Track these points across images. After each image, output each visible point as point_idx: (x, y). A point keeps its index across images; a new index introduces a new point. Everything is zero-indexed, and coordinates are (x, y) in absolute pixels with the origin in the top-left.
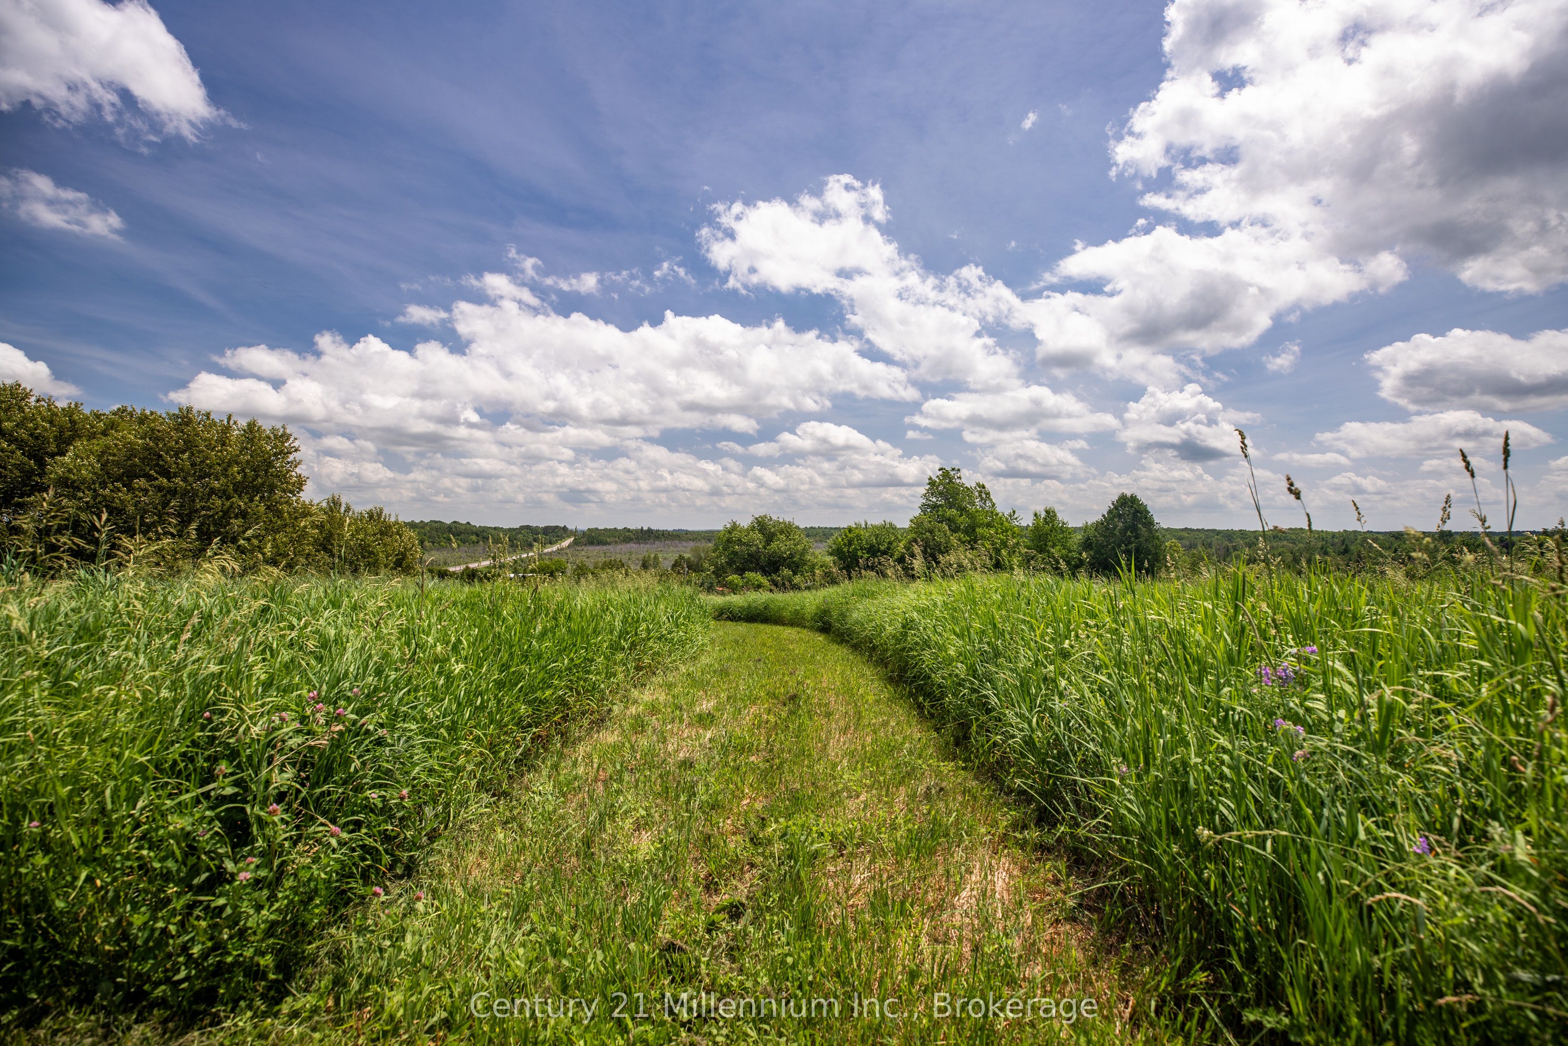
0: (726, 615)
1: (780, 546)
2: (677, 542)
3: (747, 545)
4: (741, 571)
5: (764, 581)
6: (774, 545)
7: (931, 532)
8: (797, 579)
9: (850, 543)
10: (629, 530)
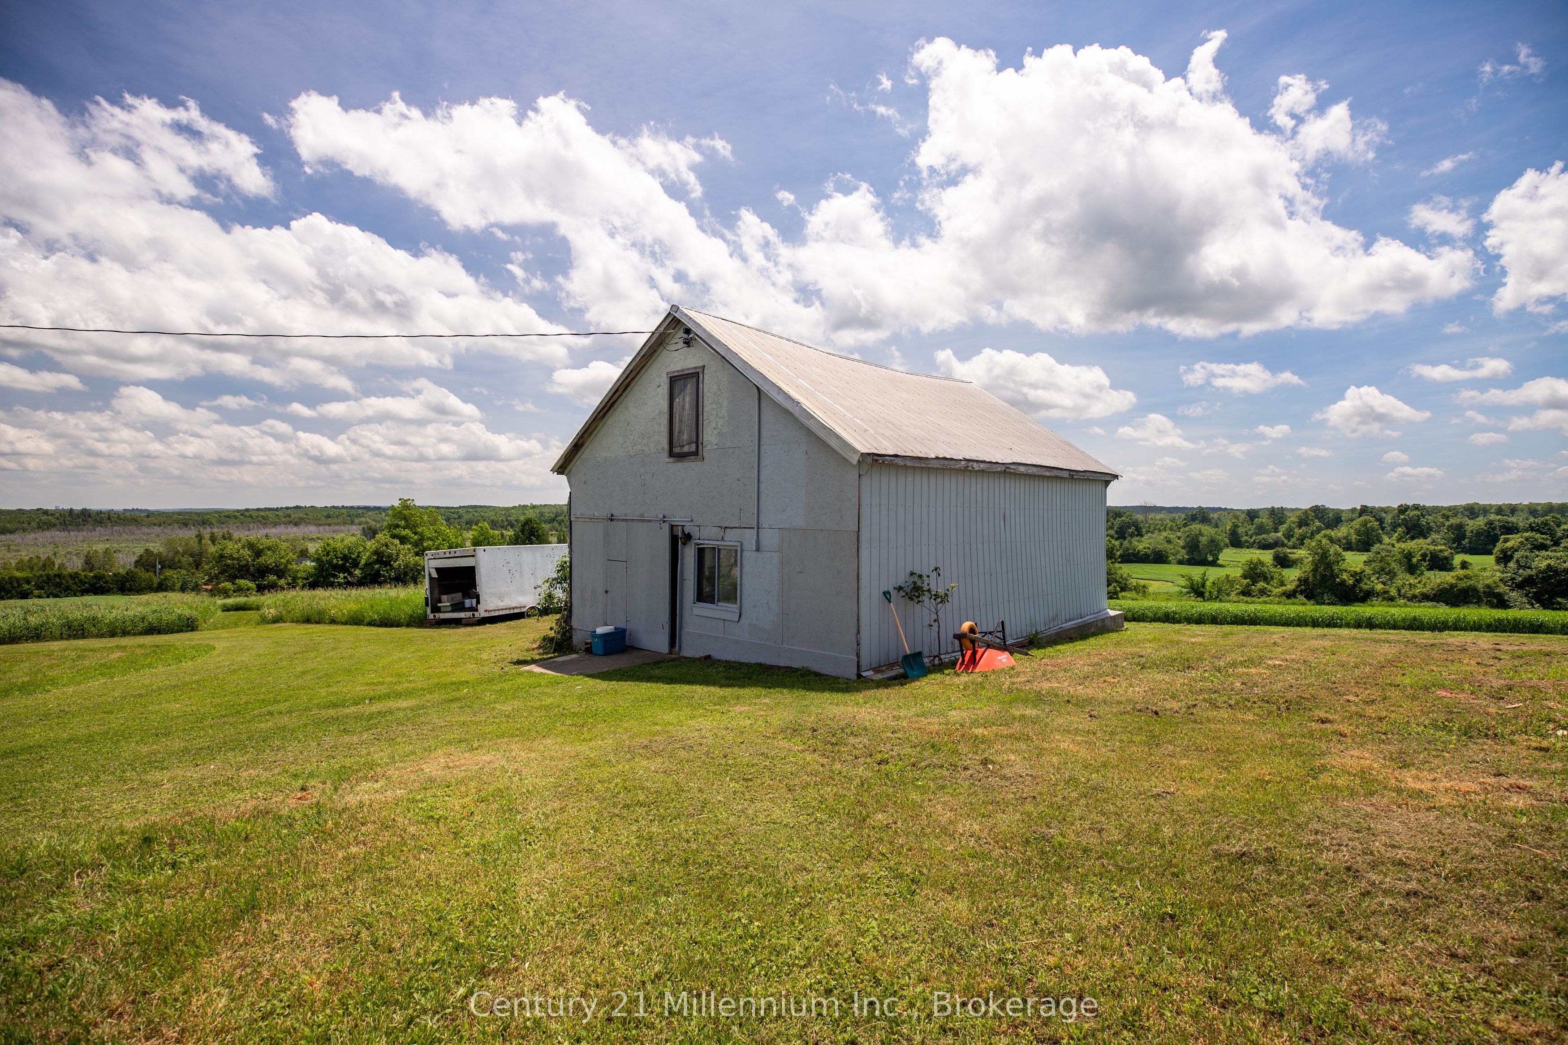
0: (226, 609)
1: (268, 559)
2: (133, 528)
3: (238, 559)
4: (232, 578)
5: (252, 585)
6: (262, 560)
7: (387, 546)
8: (282, 582)
9: (328, 555)
10: (46, 512)
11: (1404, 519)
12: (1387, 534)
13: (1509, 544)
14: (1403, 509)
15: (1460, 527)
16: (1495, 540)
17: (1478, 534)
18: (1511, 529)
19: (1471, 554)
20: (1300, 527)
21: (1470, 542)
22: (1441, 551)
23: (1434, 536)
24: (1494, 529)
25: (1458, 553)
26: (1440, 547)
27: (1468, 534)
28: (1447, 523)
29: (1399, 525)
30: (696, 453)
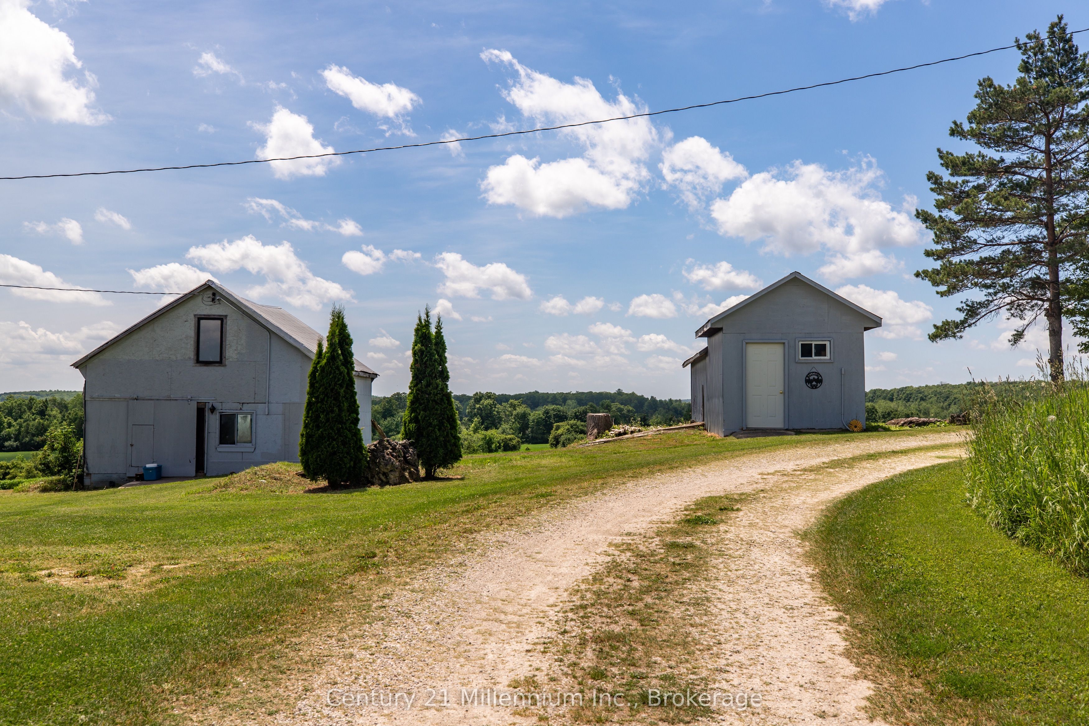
11: (479, 409)
12: (465, 424)
13: (560, 432)
14: (479, 398)
15: (524, 417)
16: (549, 427)
17: (538, 423)
18: (561, 418)
19: (533, 443)
20: (385, 417)
21: (532, 432)
22: (511, 440)
23: (504, 426)
24: (549, 417)
25: (523, 443)
26: (509, 436)
27: (531, 424)
28: (514, 413)
29: (475, 415)
30: (220, 362)
